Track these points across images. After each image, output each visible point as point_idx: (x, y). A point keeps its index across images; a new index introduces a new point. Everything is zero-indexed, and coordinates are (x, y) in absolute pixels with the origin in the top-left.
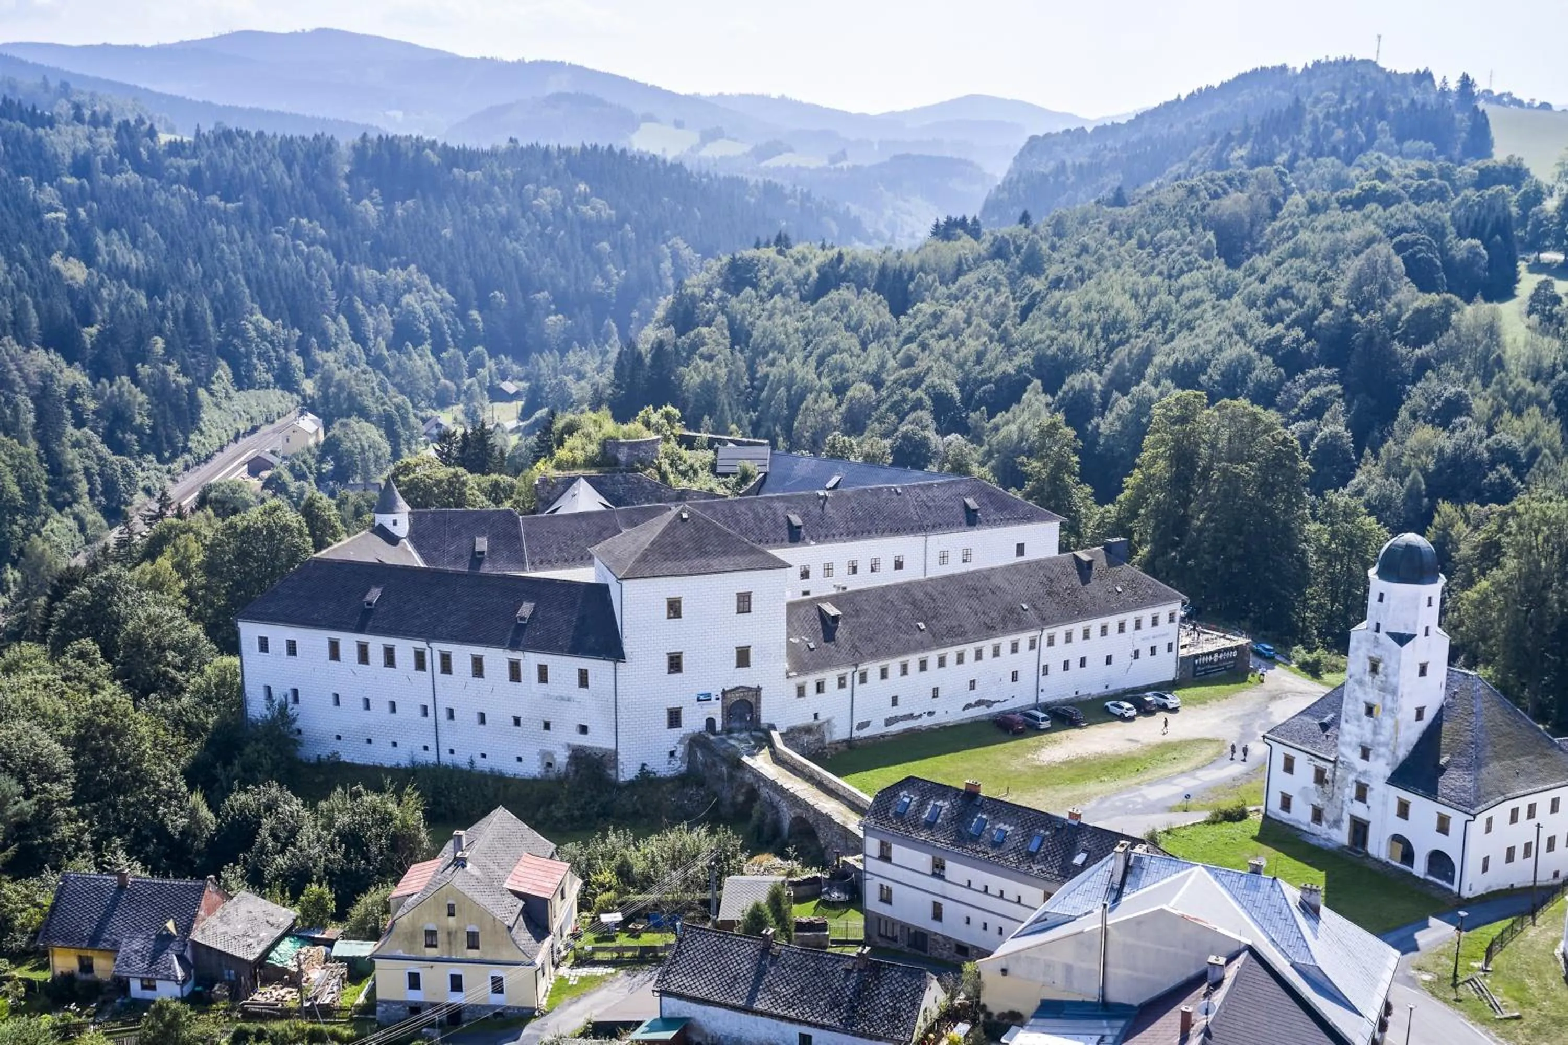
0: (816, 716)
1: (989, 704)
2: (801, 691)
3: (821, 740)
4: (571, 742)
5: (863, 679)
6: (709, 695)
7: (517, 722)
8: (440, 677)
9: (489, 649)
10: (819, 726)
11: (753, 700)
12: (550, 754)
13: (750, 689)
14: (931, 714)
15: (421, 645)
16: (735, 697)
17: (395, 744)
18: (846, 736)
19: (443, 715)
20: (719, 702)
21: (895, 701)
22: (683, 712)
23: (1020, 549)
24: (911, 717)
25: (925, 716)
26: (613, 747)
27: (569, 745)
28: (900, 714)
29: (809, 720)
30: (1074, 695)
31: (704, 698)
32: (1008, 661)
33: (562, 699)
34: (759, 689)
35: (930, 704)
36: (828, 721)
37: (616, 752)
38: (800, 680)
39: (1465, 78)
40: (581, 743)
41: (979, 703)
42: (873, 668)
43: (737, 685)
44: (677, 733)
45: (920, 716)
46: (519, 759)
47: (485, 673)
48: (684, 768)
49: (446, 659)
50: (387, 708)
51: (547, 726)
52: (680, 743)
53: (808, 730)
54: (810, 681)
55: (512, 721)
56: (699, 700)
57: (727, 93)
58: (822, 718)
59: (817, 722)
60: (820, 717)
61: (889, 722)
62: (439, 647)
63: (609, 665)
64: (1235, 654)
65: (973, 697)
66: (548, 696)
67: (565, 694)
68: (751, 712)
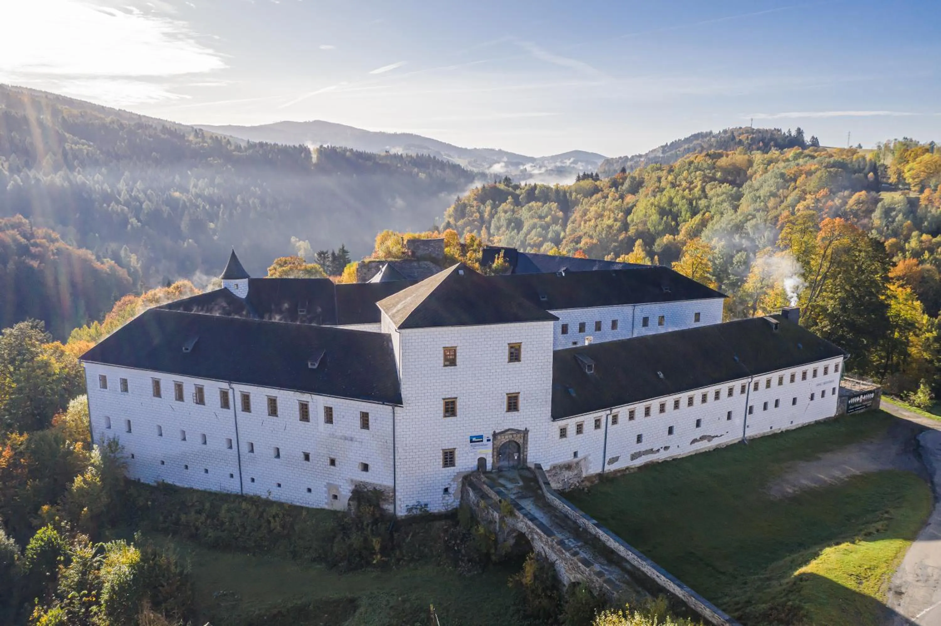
0: (575, 454)
1: (710, 438)
2: (563, 433)
3: (579, 475)
4: (354, 478)
5: (615, 420)
6: (481, 437)
7: (307, 457)
8: (242, 415)
9: (282, 392)
10: (577, 463)
11: (521, 441)
12: (337, 487)
13: (518, 431)
14: (666, 448)
15: (224, 385)
16: (504, 439)
17: (206, 471)
18: (599, 470)
19: (244, 449)
20: (490, 443)
21: (639, 439)
22: (456, 452)
23: (697, 317)
24: (651, 451)
25: (662, 450)
26: (391, 484)
27: (352, 481)
28: (643, 449)
29: (568, 458)
30: (769, 430)
31: (476, 440)
32: (726, 404)
33: (346, 439)
34: (526, 431)
35: (666, 439)
36: (585, 458)
37: (394, 491)
38: (562, 423)
39: (799, 129)
40: (363, 480)
41: (702, 438)
42: (622, 411)
43: (507, 428)
44: (450, 470)
45: (658, 451)
46: (309, 490)
47: (279, 413)
48: (456, 504)
49: (246, 399)
50: (200, 440)
51: (333, 462)
52: (453, 480)
53: (568, 467)
54: (571, 423)
55: (303, 456)
56: (471, 441)
57: (478, 148)
58: (580, 456)
59: (576, 460)
60: (579, 455)
61: (634, 457)
62: (239, 388)
63: (387, 409)
64: (872, 395)
65: (698, 432)
66: (332, 436)
67: (348, 434)
68: (519, 451)
